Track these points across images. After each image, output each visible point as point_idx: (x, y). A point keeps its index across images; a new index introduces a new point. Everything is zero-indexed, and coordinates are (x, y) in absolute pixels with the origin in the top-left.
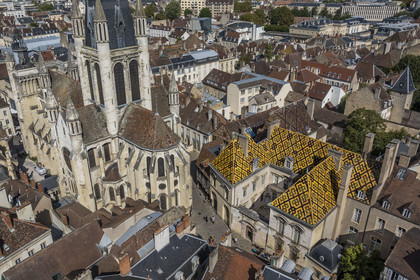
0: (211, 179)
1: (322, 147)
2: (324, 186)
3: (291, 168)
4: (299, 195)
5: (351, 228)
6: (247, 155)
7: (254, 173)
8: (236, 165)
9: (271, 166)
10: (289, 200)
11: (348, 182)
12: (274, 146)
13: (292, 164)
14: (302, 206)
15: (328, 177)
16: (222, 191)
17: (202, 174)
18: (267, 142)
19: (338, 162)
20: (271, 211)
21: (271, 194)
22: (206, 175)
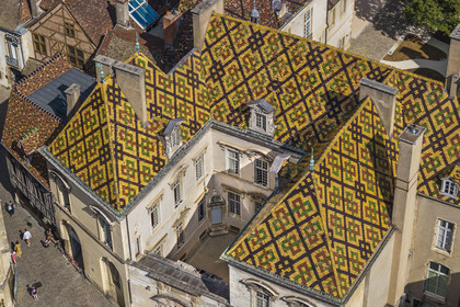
0: (53, 187)
1: (344, 67)
2: (358, 187)
3: (270, 131)
4: (297, 226)
5: (434, 266)
6: (145, 117)
7: (173, 162)
8: (120, 153)
9: (215, 128)
10: (274, 240)
11: (416, 159)
12: (217, 71)
13: (270, 120)
14: (308, 253)
15: (366, 159)
16: (90, 222)
17: (25, 173)
18: (196, 62)
19: (387, 112)
20: (232, 271)
21: (225, 196)
22: (36, 174)
